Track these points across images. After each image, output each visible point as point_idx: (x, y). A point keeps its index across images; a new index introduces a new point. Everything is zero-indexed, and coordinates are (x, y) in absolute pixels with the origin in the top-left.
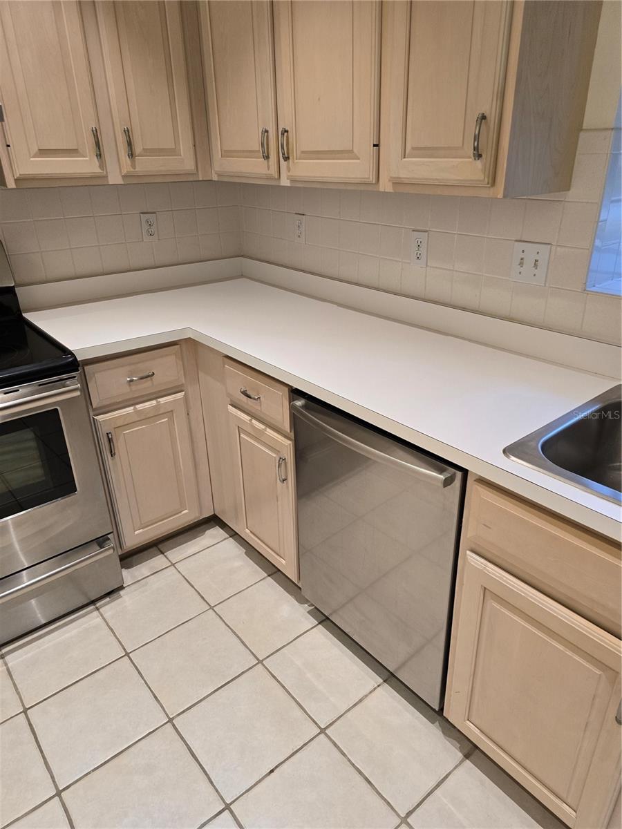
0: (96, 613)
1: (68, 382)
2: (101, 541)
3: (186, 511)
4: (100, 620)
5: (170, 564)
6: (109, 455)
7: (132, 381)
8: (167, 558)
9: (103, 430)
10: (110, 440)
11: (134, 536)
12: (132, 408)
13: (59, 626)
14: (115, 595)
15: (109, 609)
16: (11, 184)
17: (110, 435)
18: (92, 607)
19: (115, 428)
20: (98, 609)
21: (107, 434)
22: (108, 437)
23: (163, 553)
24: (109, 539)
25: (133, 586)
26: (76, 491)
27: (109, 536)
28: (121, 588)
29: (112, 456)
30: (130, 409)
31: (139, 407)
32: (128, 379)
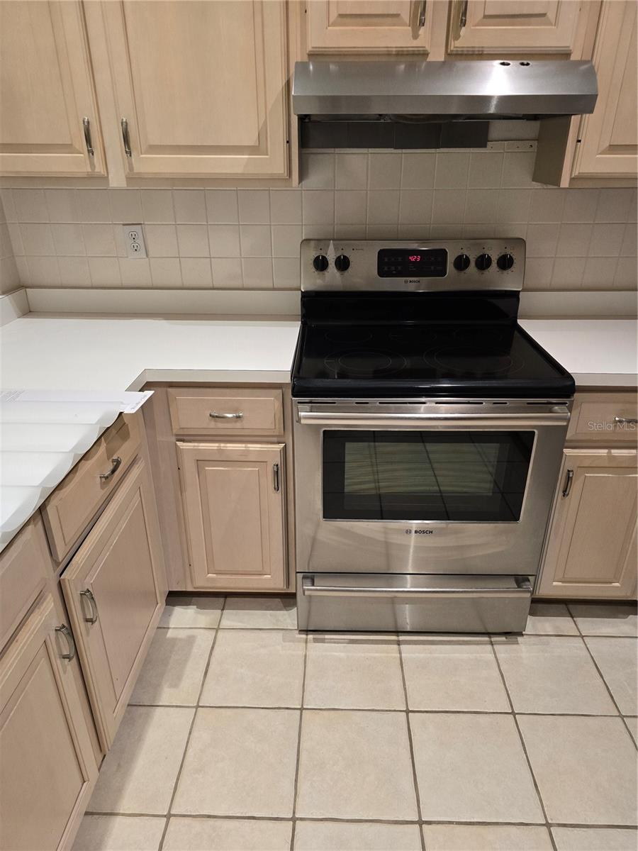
0: (489, 647)
1: (556, 408)
2: (520, 580)
3: (617, 584)
4: (491, 656)
5: (579, 634)
6: (561, 494)
7: (620, 421)
8: (575, 624)
9: (566, 465)
10: (569, 479)
11: (551, 586)
12: (606, 451)
13: (452, 641)
14: (512, 638)
15: (504, 650)
16: (565, 183)
17: (571, 473)
18: (486, 639)
19: (579, 467)
20: (492, 643)
21: (569, 471)
22: (569, 474)
23: (572, 617)
24: (529, 581)
25: (533, 639)
26: (518, 520)
27: (530, 577)
28: (521, 634)
29: (564, 496)
30: (604, 452)
31: (615, 452)
32: (617, 419)
